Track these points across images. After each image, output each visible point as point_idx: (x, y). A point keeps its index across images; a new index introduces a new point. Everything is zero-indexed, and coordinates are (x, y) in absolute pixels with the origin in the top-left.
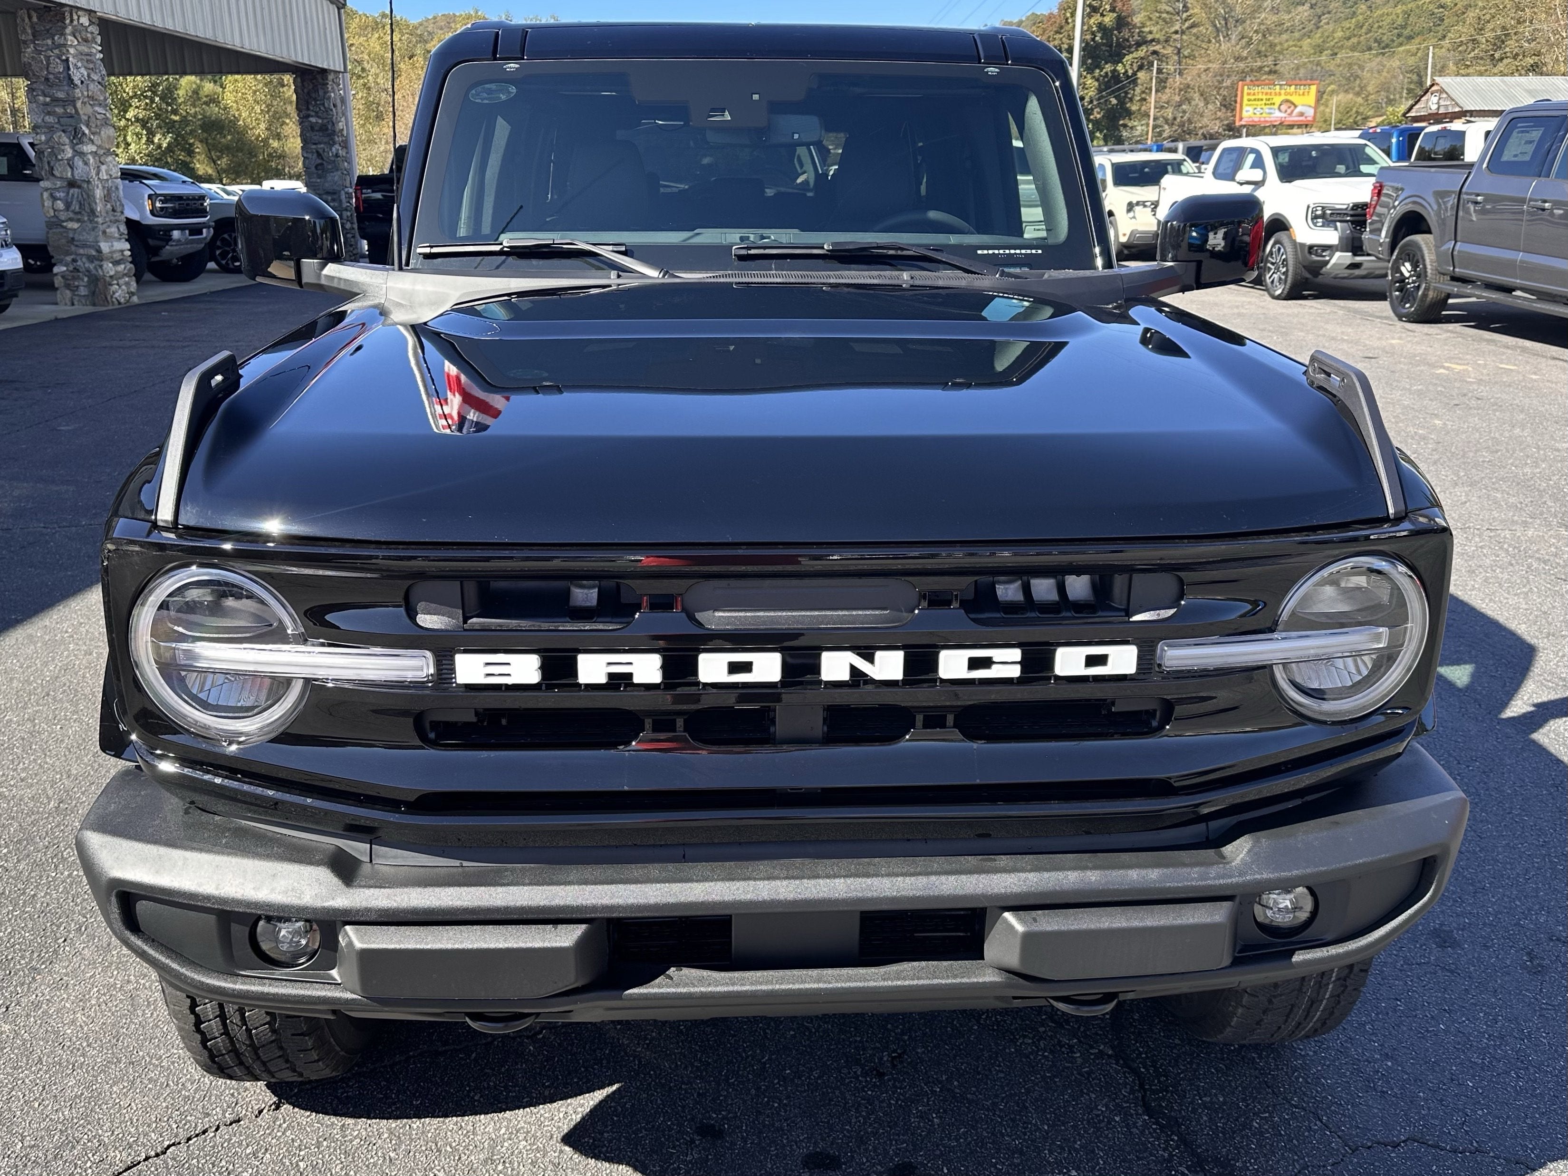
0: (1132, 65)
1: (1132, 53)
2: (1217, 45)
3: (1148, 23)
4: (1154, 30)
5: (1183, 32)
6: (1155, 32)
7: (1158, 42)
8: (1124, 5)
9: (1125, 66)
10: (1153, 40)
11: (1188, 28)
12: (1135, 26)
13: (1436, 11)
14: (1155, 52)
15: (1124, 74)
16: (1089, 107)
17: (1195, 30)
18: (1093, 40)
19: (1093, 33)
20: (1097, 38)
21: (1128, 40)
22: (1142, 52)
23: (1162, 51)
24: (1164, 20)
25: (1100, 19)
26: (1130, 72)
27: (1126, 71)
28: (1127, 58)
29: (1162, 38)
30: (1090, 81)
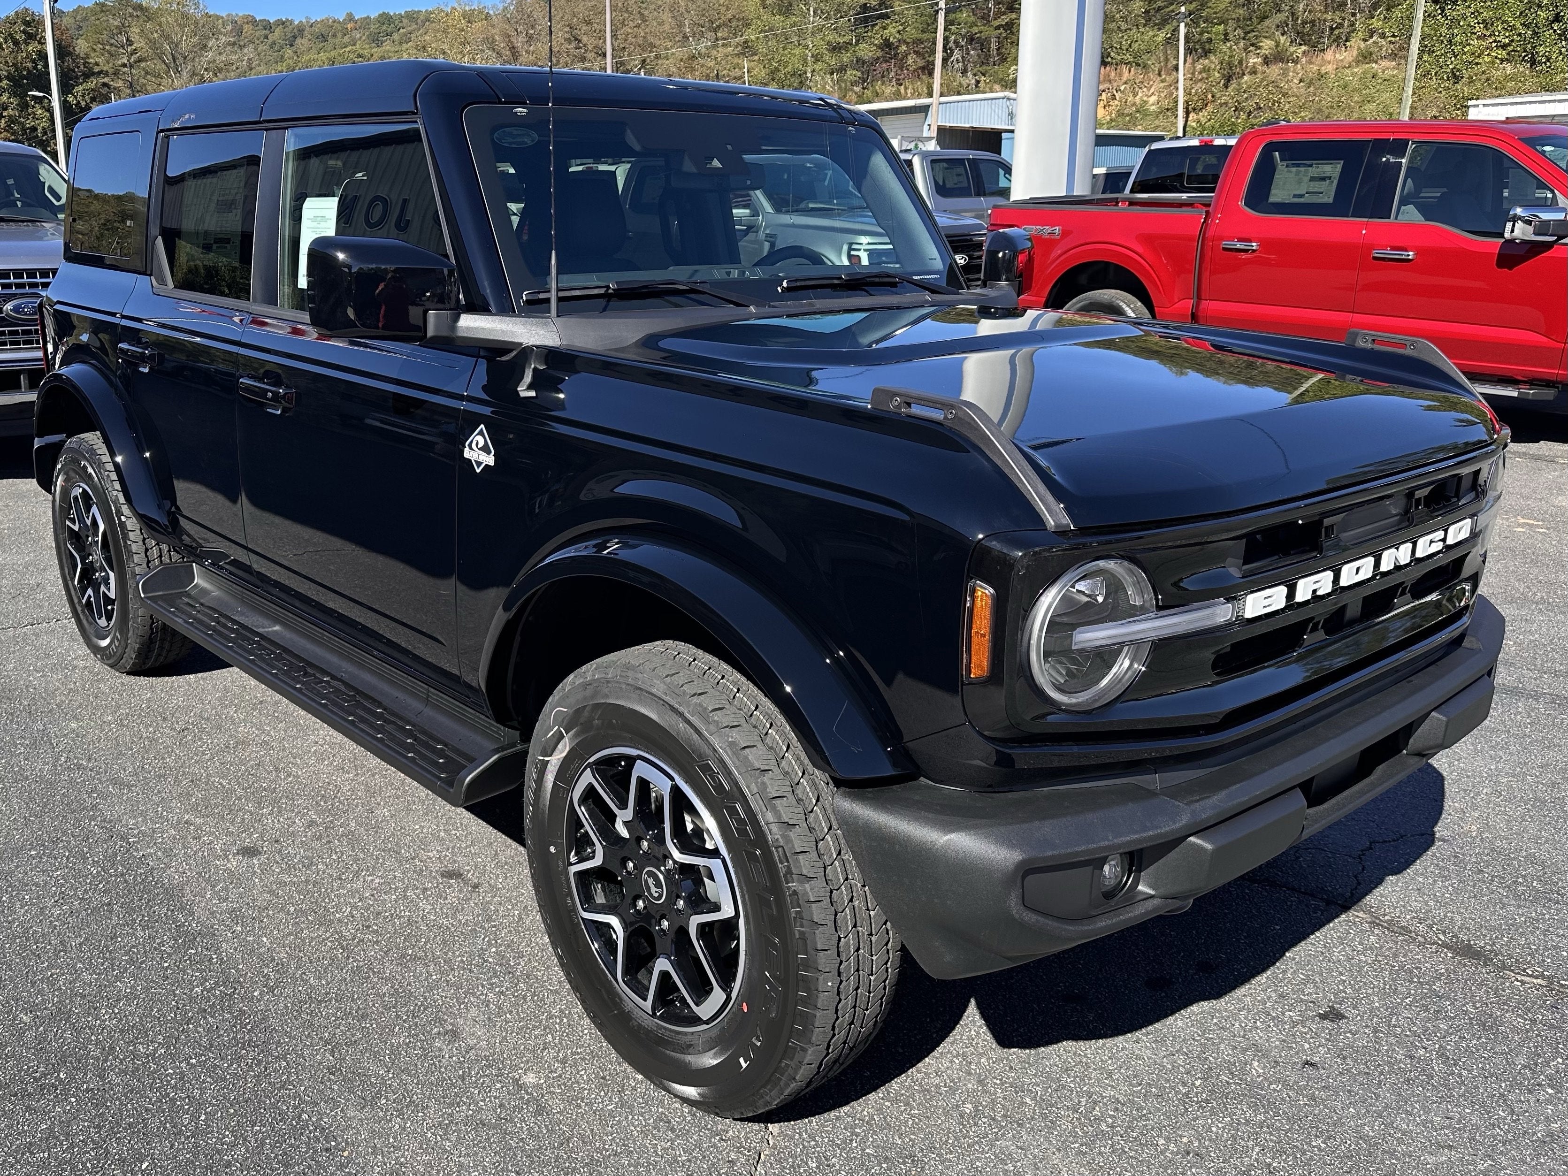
0: (83, 96)
1: (81, 84)
2: (170, 81)
3: (93, 55)
4: (99, 61)
5: (131, 66)
6: (101, 64)
7: (107, 74)
8: (62, 34)
9: (75, 97)
10: (101, 72)
11: (135, 62)
12: (78, 56)
13: (356, 59)
14: (105, 85)
15: (76, 105)
16: (44, 138)
17: (143, 64)
18: (35, 68)
19: (33, 61)
20: (39, 67)
21: (73, 71)
22: (92, 83)
23: (111, 83)
24: (109, 52)
25: (39, 47)
26: (83, 104)
27: (79, 103)
28: (77, 89)
29: (111, 71)
30: (40, 111)
